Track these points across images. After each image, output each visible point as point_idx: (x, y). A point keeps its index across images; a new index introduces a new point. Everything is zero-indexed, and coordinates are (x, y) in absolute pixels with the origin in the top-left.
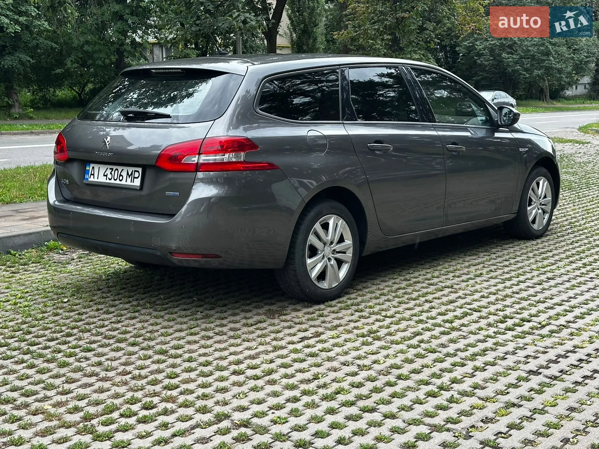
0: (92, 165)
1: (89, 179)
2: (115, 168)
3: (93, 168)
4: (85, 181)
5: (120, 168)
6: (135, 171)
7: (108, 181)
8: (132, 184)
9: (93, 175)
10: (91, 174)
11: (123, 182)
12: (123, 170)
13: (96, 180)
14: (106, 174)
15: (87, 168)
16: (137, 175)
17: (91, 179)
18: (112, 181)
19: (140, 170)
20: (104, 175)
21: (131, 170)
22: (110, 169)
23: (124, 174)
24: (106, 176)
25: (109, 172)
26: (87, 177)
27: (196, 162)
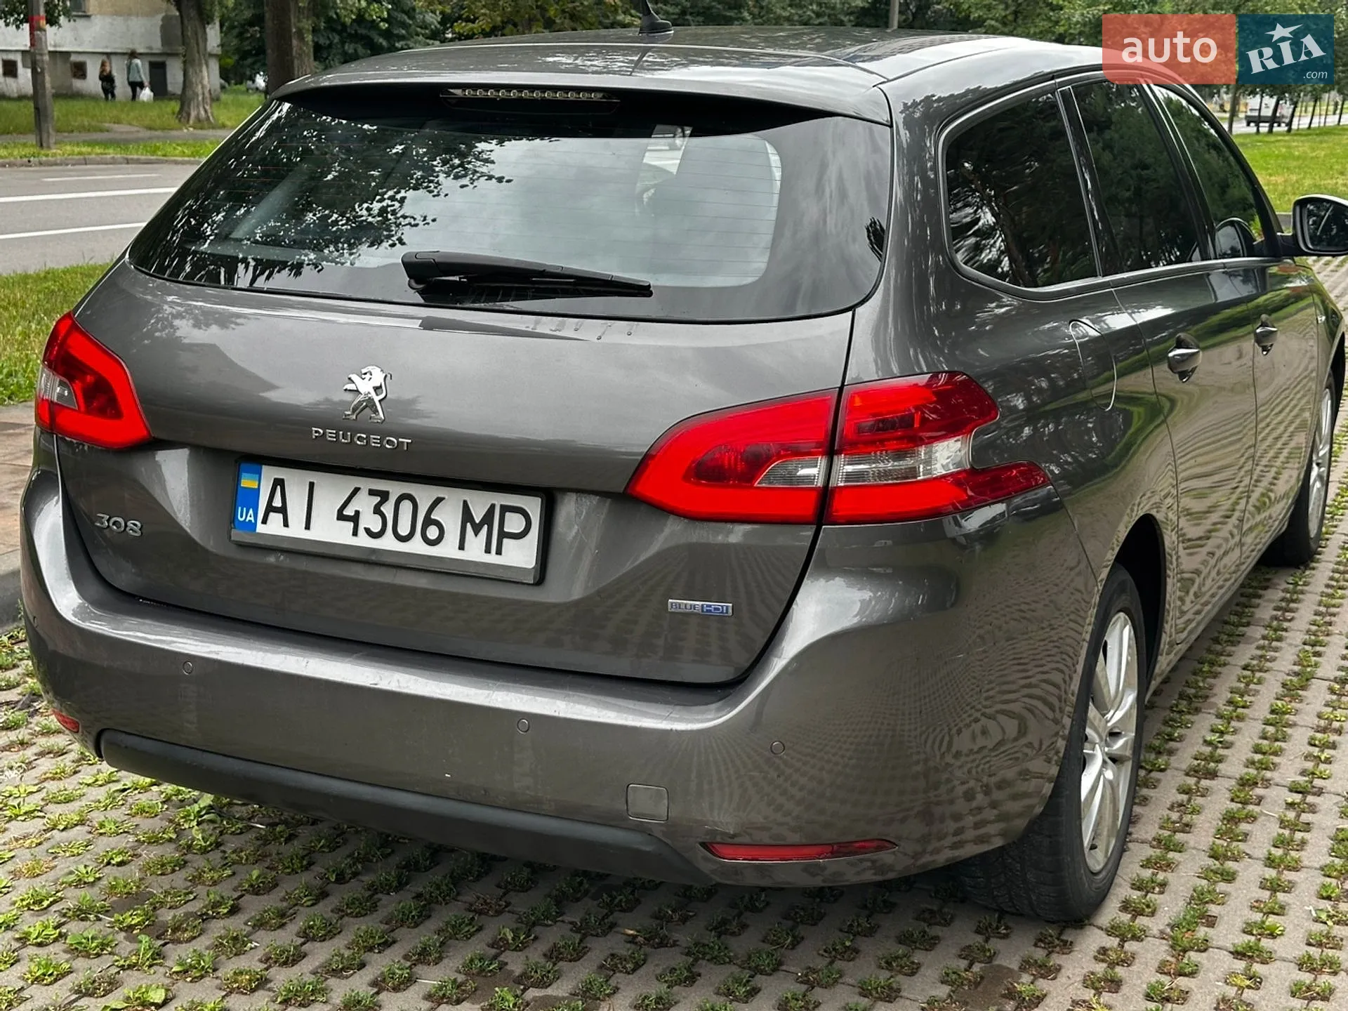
0: (269, 474)
1: (261, 528)
2: (395, 489)
3: (279, 483)
4: (238, 535)
5: (425, 495)
6: (505, 509)
7: (363, 541)
8: (492, 558)
9: (283, 510)
10: (270, 508)
11: (448, 550)
12: (438, 501)
13: (296, 530)
14: (349, 511)
15: (247, 482)
16: (514, 523)
17: (273, 527)
18: (388, 543)
19: (533, 506)
20: (341, 517)
21: (480, 503)
22: (372, 493)
23: (449, 516)
24: (355, 519)
25: (363, 504)
26: (244, 515)
27: (819, 483)
